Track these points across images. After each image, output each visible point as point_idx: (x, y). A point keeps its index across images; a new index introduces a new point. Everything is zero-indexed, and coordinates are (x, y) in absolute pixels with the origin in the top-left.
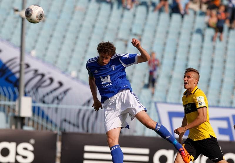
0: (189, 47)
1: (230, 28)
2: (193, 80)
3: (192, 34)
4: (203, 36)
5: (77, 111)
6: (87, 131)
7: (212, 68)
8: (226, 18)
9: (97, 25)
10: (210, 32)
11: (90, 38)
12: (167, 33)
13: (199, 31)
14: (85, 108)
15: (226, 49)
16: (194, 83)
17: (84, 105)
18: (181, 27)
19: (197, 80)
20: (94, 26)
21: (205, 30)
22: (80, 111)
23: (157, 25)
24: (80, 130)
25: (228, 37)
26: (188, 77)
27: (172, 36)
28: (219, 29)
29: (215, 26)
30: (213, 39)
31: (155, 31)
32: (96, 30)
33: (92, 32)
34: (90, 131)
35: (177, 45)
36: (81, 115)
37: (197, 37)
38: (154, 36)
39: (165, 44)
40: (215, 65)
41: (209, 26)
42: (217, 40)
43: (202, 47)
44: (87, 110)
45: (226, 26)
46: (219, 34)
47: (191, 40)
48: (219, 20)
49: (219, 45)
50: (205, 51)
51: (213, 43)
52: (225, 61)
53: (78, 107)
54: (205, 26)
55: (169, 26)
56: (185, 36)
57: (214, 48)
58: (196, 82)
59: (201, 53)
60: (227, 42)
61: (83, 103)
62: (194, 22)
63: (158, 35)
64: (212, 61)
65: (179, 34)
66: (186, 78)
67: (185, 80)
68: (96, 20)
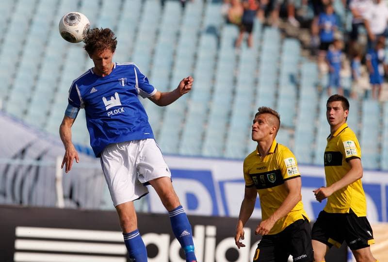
0: (195, 57)
1: (266, 25)
2: (267, 128)
3: (199, 35)
4: (219, 38)
5: (3, 168)
6: (21, 202)
7: (234, 93)
8: (258, 9)
9: (37, 19)
10: (230, 33)
11: (24, 43)
12: (157, 33)
13: (212, 30)
14: (17, 162)
15: (259, 60)
16: (271, 133)
17: (15, 157)
18: (181, 23)
19: (275, 128)
20: (31, 22)
21: (221, 28)
22: (8, 167)
23: (140, 19)
24: (9, 201)
25: (261, 40)
26: (260, 122)
27: (165, 39)
28: (246, 26)
29: (238, 21)
30: (236, 44)
31: (137, 31)
32: (35, 29)
33: (28, 32)
34: (26, 203)
35: (175, 54)
36: (10, 175)
37: (208, 40)
38: (135, 39)
39: (153, 53)
40: (240, 88)
41: (228, 21)
42: (243, 45)
43: (217, 58)
44: (20, 166)
45: (258, 21)
46: (245, 35)
47: (198, 44)
48: (246, 12)
49: (247, 54)
50: (221, 65)
51: (236, 52)
52: (256, 82)
53: (5, 161)
54: (222, 21)
55: (160, 21)
56: (187, 38)
57: (238, 59)
58: (273, 132)
59: (215, 67)
60: (260, 49)
61: (13, 154)
62: (203, 15)
63: (141, 37)
64: (235, 81)
65: (178, 35)
66: (257, 124)
67: (255, 128)
68: (35, 12)
